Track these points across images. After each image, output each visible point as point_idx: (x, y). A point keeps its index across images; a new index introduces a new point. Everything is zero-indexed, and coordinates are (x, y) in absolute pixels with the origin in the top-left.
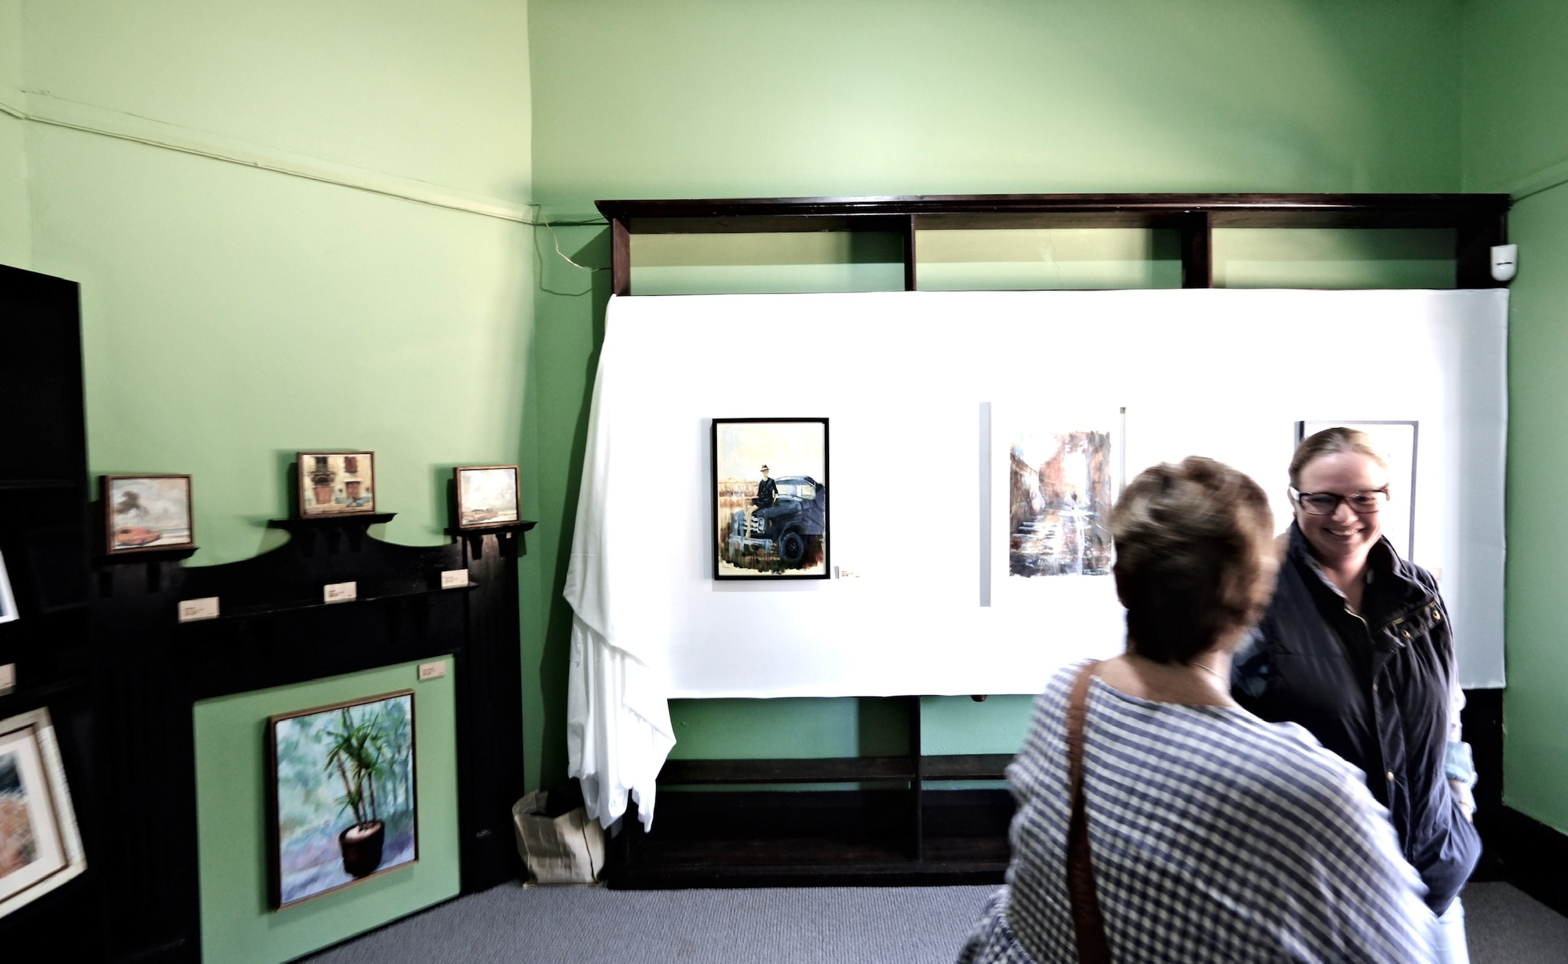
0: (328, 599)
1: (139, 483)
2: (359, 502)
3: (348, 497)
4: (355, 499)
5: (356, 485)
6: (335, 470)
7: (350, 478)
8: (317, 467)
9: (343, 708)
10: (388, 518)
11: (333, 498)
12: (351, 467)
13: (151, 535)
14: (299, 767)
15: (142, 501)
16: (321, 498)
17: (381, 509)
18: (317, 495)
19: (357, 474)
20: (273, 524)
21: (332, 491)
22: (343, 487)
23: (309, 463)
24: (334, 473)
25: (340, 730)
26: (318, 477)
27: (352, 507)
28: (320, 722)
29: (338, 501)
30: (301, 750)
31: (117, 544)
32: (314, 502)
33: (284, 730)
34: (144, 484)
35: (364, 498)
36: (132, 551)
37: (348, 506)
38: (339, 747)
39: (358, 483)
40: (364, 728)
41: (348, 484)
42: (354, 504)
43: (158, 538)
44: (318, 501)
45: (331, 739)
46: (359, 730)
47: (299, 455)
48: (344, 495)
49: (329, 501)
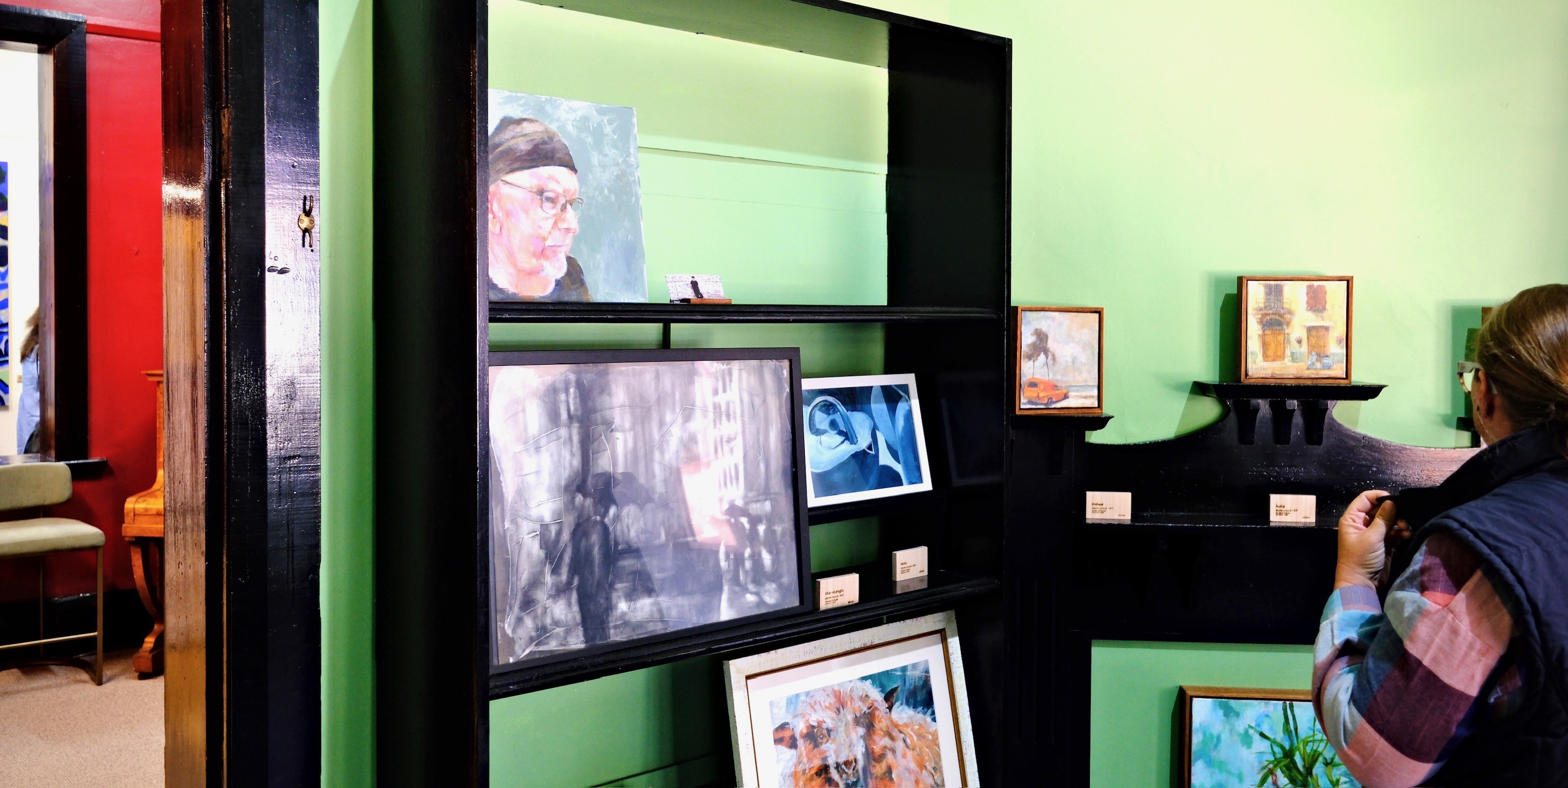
0: (1275, 518)
1: (1048, 318)
2: (1325, 361)
3: (1310, 353)
4: (1321, 356)
5: (1322, 332)
6: (1293, 308)
7: (1312, 320)
8: (1267, 300)
9: (1285, 700)
10: (1370, 392)
11: (1288, 353)
12: (1316, 302)
13: (1057, 392)
14: (1220, 777)
15: (1051, 344)
16: (1270, 352)
17: (1359, 377)
18: (1265, 345)
19: (1325, 314)
20: (1200, 389)
21: (1287, 341)
22: (1304, 335)
23: (1255, 295)
24: (1290, 312)
25: (1279, 735)
26: (1268, 318)
27: (1315, 369)
28: (1251, 711)
29: (1293, 356)
30: (1223, 753)
31: (1025, 402)
32: (1260, 357)
33: (1201, 709)
34: (1053, 319)
35: (1334, 355)
36: (1039, 412)
37: (1308, 369)
38: (1277, 762)
39: (1327, 329)
40: (1313, 741)
41: (1310, 329)
42: (1318, 365)
43: (1066, 397)
44: (1266, 357)
45: (1264, 746)
46: (1306, 743)
47: (1241, 281)
48: (1304, 348)
49: (1282, 357)
